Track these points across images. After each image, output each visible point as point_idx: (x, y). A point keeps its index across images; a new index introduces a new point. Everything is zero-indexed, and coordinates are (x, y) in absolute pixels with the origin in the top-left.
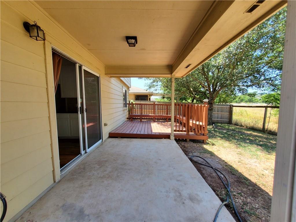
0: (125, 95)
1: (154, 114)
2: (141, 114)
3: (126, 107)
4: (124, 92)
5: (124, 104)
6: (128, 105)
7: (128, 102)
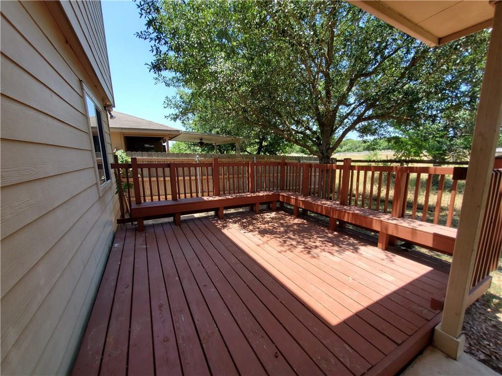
0: (98, 140)
1: (219, 195)
2: (174, 198)
3: (108, 178)
4: (94, 122)
5: (100, 167)
6: (112, 171)
7: (111, 160)
